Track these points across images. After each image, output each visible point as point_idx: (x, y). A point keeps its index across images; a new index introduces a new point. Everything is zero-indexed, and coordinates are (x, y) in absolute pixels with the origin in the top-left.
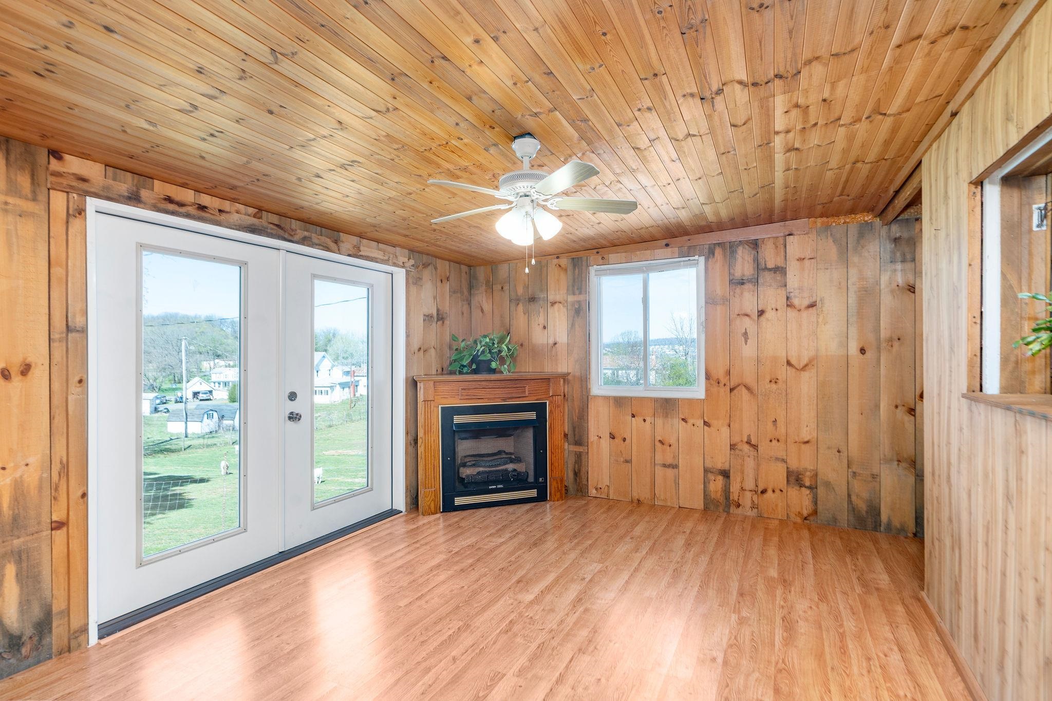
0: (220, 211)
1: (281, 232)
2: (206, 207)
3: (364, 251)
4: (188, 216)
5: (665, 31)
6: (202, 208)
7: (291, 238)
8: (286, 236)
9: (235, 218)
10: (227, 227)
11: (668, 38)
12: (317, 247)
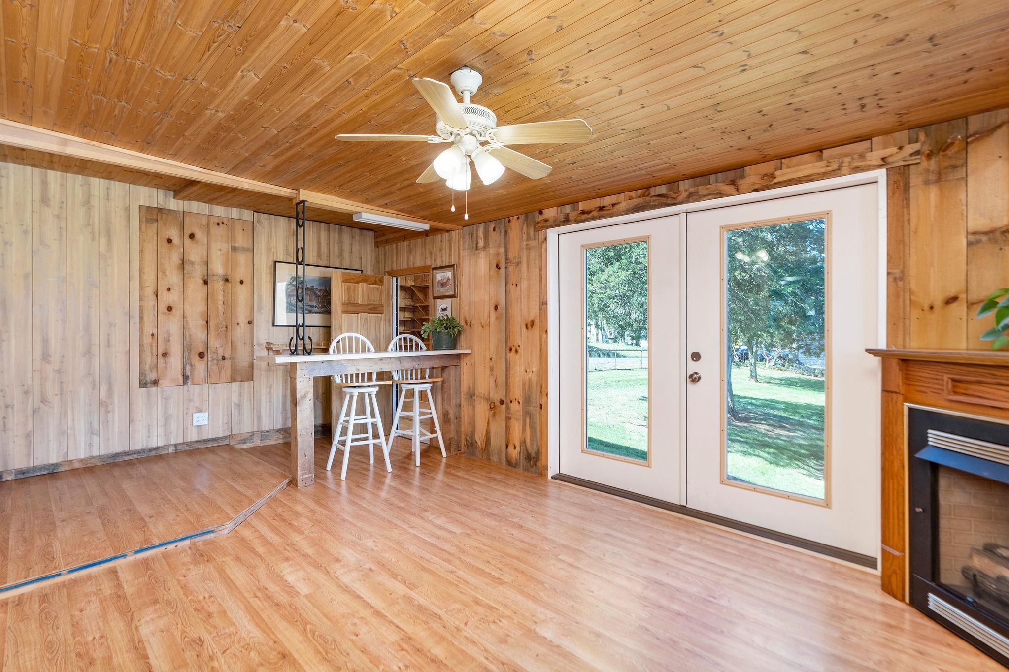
0: (613, 205)
1: (664, 200)
2: (604, 207)
3: (780, 176)
4: (594, 218)
5: (249, 39)
6: (601, 208)
7: (674, 202)
8: (669, 201)
9: (623, 205)
10: (618, 216)
11: (252, 35)
12: (707, 198)
